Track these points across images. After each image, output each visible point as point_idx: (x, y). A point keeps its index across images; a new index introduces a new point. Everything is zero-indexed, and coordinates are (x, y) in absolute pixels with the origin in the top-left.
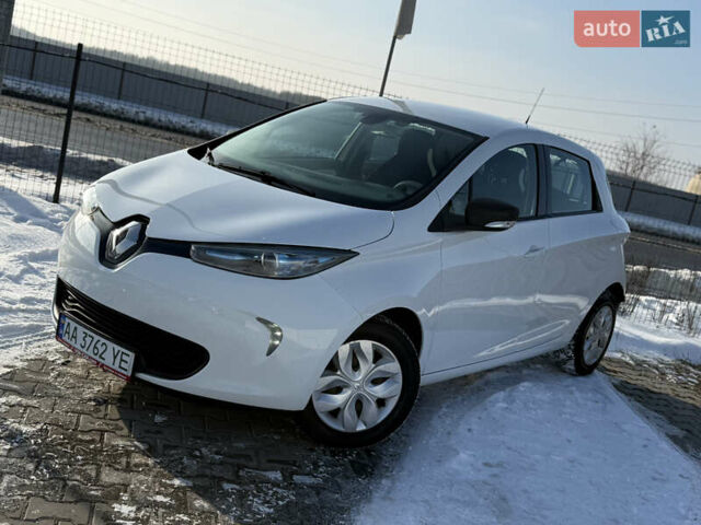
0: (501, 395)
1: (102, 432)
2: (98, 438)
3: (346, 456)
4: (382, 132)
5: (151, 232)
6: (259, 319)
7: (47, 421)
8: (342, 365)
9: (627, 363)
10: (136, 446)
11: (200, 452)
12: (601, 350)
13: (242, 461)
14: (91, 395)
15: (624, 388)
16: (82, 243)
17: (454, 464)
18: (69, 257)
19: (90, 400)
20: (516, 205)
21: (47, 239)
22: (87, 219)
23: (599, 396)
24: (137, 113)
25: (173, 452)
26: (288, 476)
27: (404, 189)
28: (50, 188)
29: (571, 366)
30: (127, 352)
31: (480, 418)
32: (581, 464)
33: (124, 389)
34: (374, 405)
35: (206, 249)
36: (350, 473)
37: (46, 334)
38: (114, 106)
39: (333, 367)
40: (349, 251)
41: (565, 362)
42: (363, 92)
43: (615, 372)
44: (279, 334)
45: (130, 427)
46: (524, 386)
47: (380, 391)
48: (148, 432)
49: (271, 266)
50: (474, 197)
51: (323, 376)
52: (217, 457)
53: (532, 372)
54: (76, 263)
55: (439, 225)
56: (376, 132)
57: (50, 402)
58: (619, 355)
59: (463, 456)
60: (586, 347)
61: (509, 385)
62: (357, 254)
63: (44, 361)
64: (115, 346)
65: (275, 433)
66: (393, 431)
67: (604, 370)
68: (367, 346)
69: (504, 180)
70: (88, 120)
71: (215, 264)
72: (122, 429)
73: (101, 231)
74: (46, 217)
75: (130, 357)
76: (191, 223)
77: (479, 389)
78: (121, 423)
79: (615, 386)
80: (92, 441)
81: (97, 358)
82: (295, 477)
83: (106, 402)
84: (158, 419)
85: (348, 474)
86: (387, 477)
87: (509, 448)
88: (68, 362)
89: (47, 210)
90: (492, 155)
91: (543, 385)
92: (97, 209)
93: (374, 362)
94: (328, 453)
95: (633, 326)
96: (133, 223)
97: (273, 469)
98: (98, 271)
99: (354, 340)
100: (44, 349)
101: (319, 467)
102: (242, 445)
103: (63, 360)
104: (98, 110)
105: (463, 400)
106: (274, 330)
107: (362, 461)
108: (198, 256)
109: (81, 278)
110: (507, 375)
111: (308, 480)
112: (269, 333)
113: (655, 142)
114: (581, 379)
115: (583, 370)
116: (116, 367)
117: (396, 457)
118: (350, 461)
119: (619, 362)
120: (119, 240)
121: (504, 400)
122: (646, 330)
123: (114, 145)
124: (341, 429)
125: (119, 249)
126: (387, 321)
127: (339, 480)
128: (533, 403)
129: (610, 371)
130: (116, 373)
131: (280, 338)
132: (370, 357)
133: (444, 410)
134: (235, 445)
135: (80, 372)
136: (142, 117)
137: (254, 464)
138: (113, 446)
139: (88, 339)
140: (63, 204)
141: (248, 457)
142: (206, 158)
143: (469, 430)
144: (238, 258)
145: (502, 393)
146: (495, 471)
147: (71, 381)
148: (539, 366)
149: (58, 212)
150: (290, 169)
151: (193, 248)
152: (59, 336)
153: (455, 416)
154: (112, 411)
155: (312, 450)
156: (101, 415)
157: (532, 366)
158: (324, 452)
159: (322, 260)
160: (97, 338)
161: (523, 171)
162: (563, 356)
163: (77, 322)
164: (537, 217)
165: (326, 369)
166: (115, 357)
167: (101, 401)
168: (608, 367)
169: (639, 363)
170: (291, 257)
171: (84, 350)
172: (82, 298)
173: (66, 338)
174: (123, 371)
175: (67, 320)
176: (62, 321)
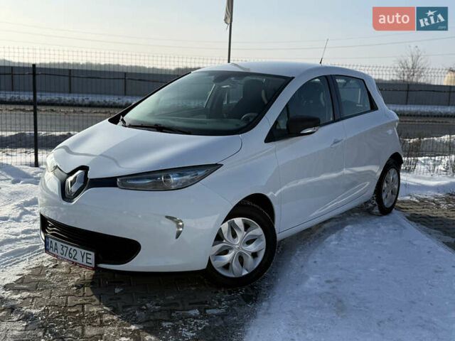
0: (334, 236)
1: (83, 305)
2: (80, 309)
3: (238, 292)
4: (228, 86)
5: (91, 175)
6: (167, 217)
7: (48, 304)
8: (225, 236)
9: (415, 202)
10: (105, 310)
11: (146, 306)
12: (394, 197)
13: (173, 307)
14: (73, 283)
15: (414, 218)
16: (52, 190)
17: (306, 285)
18: (44, 200)
19: (73, 286)
20: (317, 116)
21: (34, 191)
22: (51, 174)
23: (397, 226)
24: (83, 100)
25: (129, 309)
26: (203, 312)
27: (247, 119)
28: (31, 158)
29: (376, 210)
30: (89, 252)
31: (321, 253)
32: (389, 271)
33: (94, 276)
34: (250, 258)
35: (127, 180)
36: (243, 302)
37: (41, 250)
38: (68, 98)
39: (219, 238)
40: (216, 164)
41: (372, 208)
42: (217, 62)
43: (407, 209)
44: (181, 224)
45: (100, 299)
46: (348, 228)
47: (252, 248)
48: (111, 299)
49: (168, 182)
50: (291, 116)
51: (213, 245)
52: (157, 307)
53: (352, 218)
54: (49, 204)
55: (271, 138)
56: (225, 87)
57: (48, 292)
58: (408, 198)
59: (312, 279)
60: (384, 196)
61: (338, 229)
62: (222, 165)
63: (41, 267)
64: (81, 250)
65: (192, 286)
66: (265, 271)
67: (399, 209)
68: (238, 221)
69: (311, 102)
70: (52, 110)
71: (135, 188)
72: (95, 301)
73: (61, 180)
74: (32, 178)
75: (92, 255)
76: (118, 165)
77: (320, 235)
78: (94, 297)
79: (408, 218)
80: (77, 312)
81: (72, 259)
82: (207, 311)
83: (83, 286)
84: (117, 291)
85: (241, 303)
86: (266, 300)
87: (341, 269)
88: (57, 265)
89: (32, 172)
90: (299, 87)
91: (360, 225)
92: (57, 167)
93: (245, 231)
94: (227, 292)
95: (415, 177)
96: (80, 172)
97: (193, 309)
98: (63, 206)
99: (230, 219)
100: (40, 260)
101: (222, 302)
102: (171, 297)
103: (53, 265)
104: (58, 102)
105: (310, 244)
106: (177, 222)
107: (249, 294)
108: (122, 185)
109: (54, 212)
110: (336, 223)
111: (216, 311)
112: (175, 225)
113: (419, 56)
114: (385, 217)
115: (385, 211)
116: (85, 263)
117: (270, 287)
118: (241, 295)
119: (409, 202)
120: (72, 183)
121: (336, 240)
122: (424, 179)
123: (71, 123)
124: (233, 276)
125: (74, 189)
126: (248, 203)
127: (236, 308)
128: (354, 238)
129: (403, 209)
130: (85, 267)
131: (182, 227)
132: (242, 228)
133: (298, 252)
134: (167, 298)
135: (64, 270)
136: (87, 102)
137: (180, 308)
138: (90, 312)
139: (65, 249)
140: (41, 167)
141: (177, 304)
142: (120, 123)
143: (315, 262)
144: (148, 181)
145: (334, 235)
146: (334, 284)
147: (60, 277)
148: (357, 214)
149: (39, 172)
150: (174, 120)
151: (118, 180)
152: (47, 250)
153: (306, 255)
154: (88, 291)
155: (217, 292)
156: (81, 294)
157: (352, 215)
158: (224, 292)
159: (201, 173)
160: (70, 247)
161: (322, 94)
162: (370, 205)
163: (56, 240)
164: (335, 121)
165: (215, 240)
166: (83, 257)
167: (80, 286)
168: (402, 207)
169: (422, 201)
170: (181, 175)
171: (63, 256)
172: (57, 224)
173: (51, 251)
174: (89, 265)
175: (50, 239)
176: (47, 240)
